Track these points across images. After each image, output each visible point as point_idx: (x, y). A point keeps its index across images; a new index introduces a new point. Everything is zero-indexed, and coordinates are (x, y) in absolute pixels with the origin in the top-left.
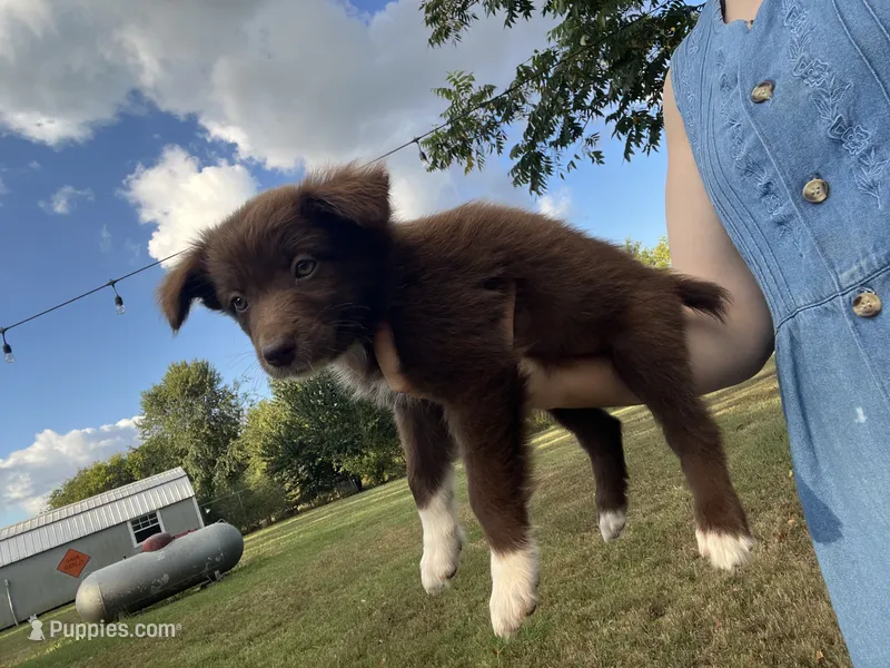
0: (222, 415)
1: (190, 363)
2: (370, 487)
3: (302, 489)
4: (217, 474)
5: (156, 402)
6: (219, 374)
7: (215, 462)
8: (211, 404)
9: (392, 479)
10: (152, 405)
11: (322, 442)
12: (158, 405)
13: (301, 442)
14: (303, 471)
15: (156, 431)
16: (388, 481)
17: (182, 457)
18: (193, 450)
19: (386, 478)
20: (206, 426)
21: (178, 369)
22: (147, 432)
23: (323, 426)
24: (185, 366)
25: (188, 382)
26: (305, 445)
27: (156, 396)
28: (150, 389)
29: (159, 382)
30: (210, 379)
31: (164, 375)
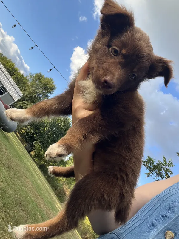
0: (40, 98)
1: (54, 83)
2: (31, 155)
3: (24, 133)
4: (21, 102)
5: (39, 77)
6: (53, 93)
7: (25, 100)
8: (43, 93)
9: (35, 162)
10: (38, 76)
11: (42, 135)
12: (38, 78)
13: (40, 128)
14: (31, 132)
15: (30, 80)
16: (35, 161)
17: (24, 90)
18: (27, 92)
19: (35, 160)
20: (35, 94)
21: (51, 80)
22: (29, 77)
23: (47, 134)
24: (53, 83)
25: (48, 85)
26: (39, 130)
27: (41, 77)
28: (43, 74)
29: (45, 76)
30: (51, 91)
31: (48, 77)
